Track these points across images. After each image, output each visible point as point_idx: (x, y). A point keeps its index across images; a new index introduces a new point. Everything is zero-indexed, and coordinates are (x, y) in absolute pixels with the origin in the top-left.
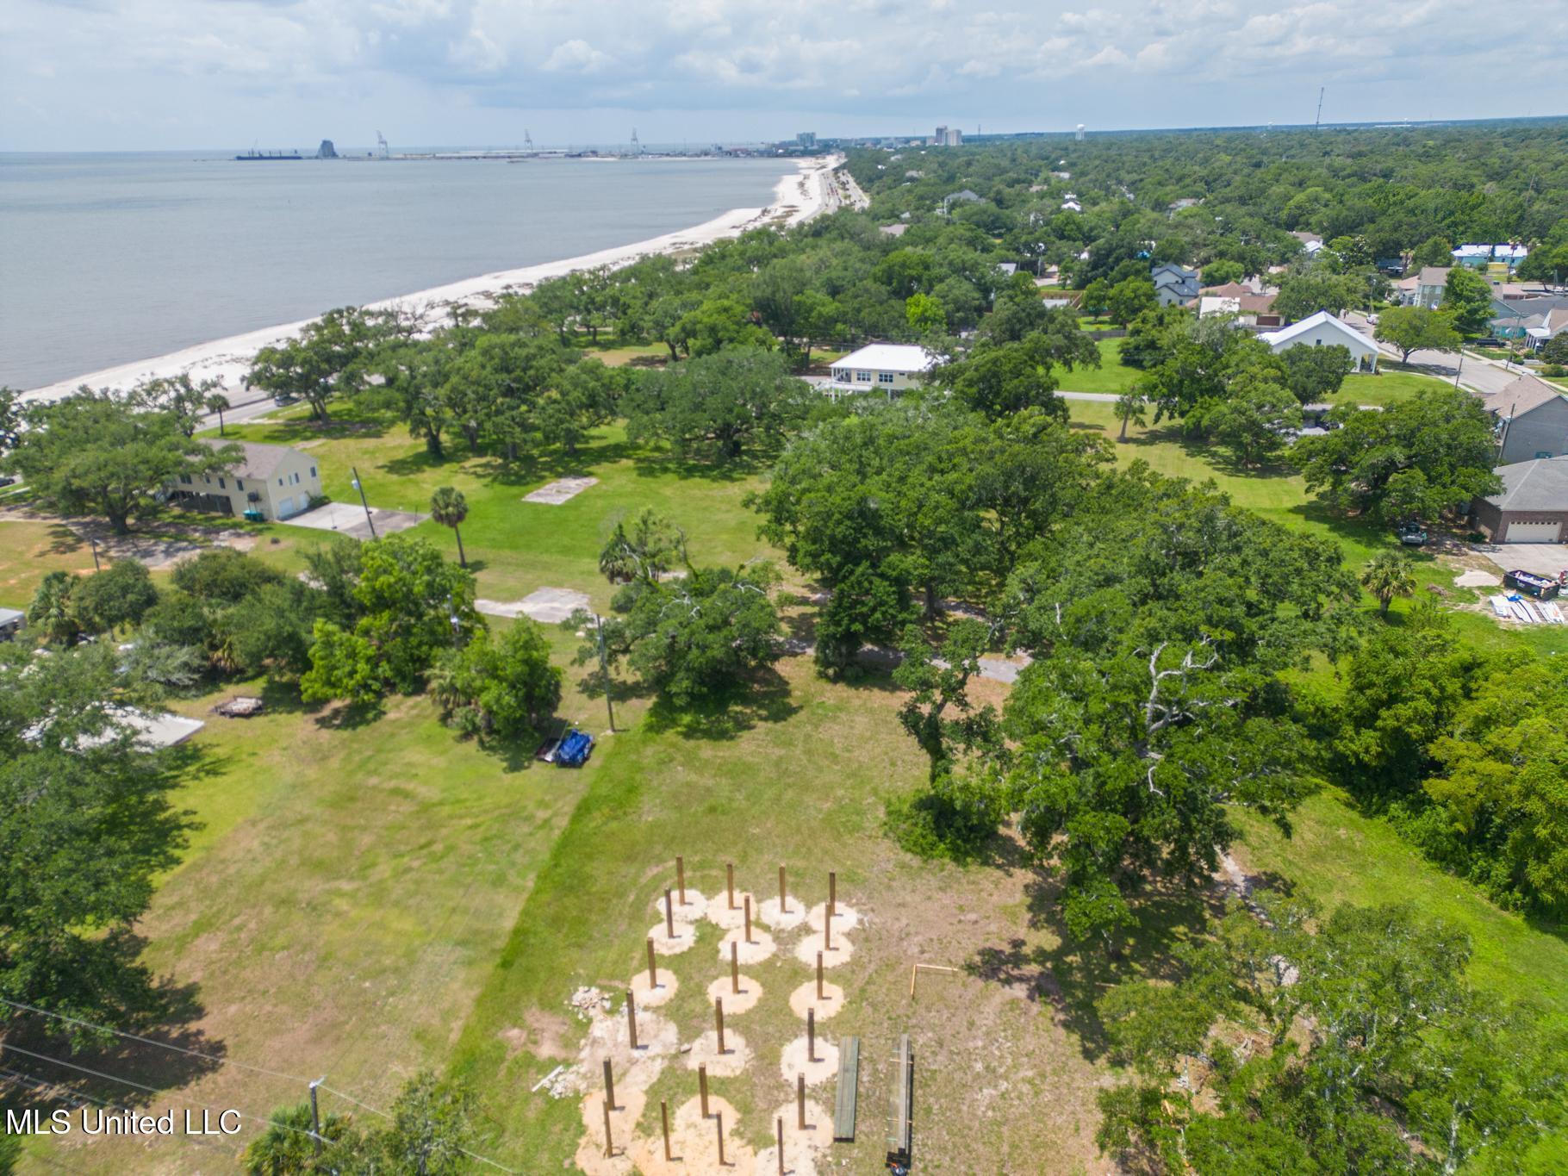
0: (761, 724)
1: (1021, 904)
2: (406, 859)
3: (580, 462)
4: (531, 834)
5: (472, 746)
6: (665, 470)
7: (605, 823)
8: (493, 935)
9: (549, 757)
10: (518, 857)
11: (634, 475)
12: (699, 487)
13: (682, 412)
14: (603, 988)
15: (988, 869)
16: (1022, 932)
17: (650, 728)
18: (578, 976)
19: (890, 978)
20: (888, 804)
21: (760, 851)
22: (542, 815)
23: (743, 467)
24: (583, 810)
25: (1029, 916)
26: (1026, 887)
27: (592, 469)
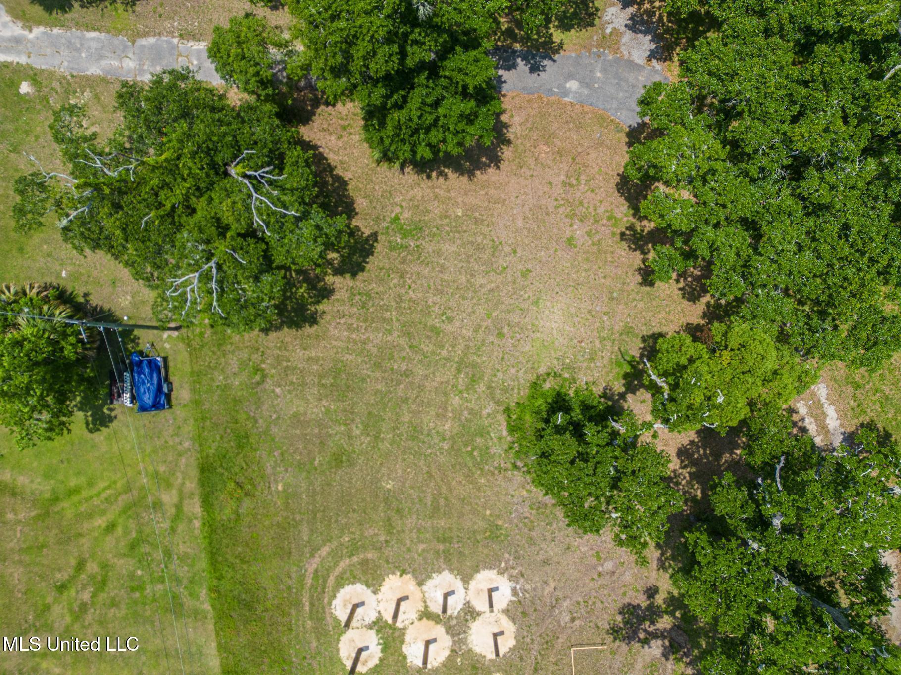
9: (127, 401)
19: (552, 659)
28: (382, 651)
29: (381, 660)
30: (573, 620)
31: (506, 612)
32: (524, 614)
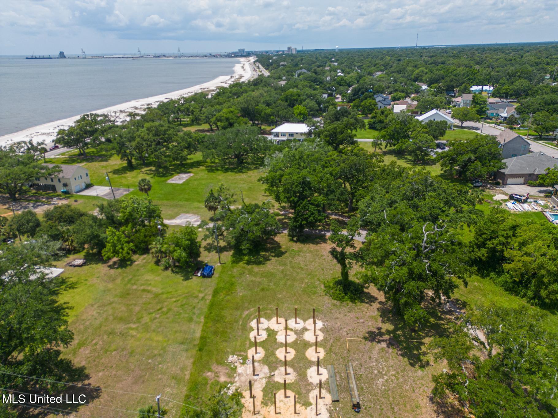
0: (273, 258)
1: (377, 315)
2: (154, 315)
3: (185, 168)
4: (198, 302)
5: (169, 272)
6: (217, 170)
7: (225, 297)
8: (193, 339)
9: (199, 275)
10: (196, 311)
11: (206, 172)
12: (231, 176)
13: (223, 149)
14: (238, 355)
15: (363, 304)
16: (380, 325)
17: (233, 262)
18: (228, 352)
19: (339, 344)
20: (324, 284)
21: (283, 303)
22: (201, 295)
23: (246, 168)
24: (216, 293)
25: (381, 319)
26: (378, 309)
27: (190, 170)
28: (268, 336)
29: (266, 339)
30: (348, 334)
31: (321, 330)
32: (327, 331)
